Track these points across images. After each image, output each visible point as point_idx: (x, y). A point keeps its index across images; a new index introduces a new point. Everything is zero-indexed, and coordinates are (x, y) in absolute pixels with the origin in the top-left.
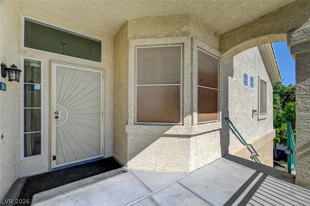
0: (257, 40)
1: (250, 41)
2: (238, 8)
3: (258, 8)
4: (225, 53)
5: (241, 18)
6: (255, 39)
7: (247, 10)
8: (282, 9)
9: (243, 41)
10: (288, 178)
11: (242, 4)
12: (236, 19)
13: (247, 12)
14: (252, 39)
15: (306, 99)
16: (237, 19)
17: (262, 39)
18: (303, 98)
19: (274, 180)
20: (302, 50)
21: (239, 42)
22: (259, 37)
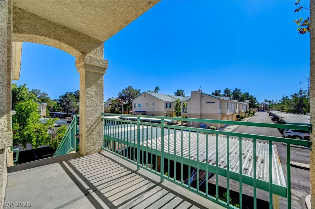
0: (58, 43)
1: (52, 40)
2: (60, 7)
3: (69, 20)
4: (20, 34)
5: (51, 14)
6: (57, 41)
7: (63, 14)
8: (78, 33)
9: (45, 36)
10: (78, 156)
11: (65, 8)
12: (46, 10)
13: (61, 15)
14: (55, 40)
15: (90, 100)
16: (48, 11)
17: (62, 45)
18: (88, 99)
19: (75, 160)
20: (89, 69)
21: (41, 34)
22: (62, 43)
